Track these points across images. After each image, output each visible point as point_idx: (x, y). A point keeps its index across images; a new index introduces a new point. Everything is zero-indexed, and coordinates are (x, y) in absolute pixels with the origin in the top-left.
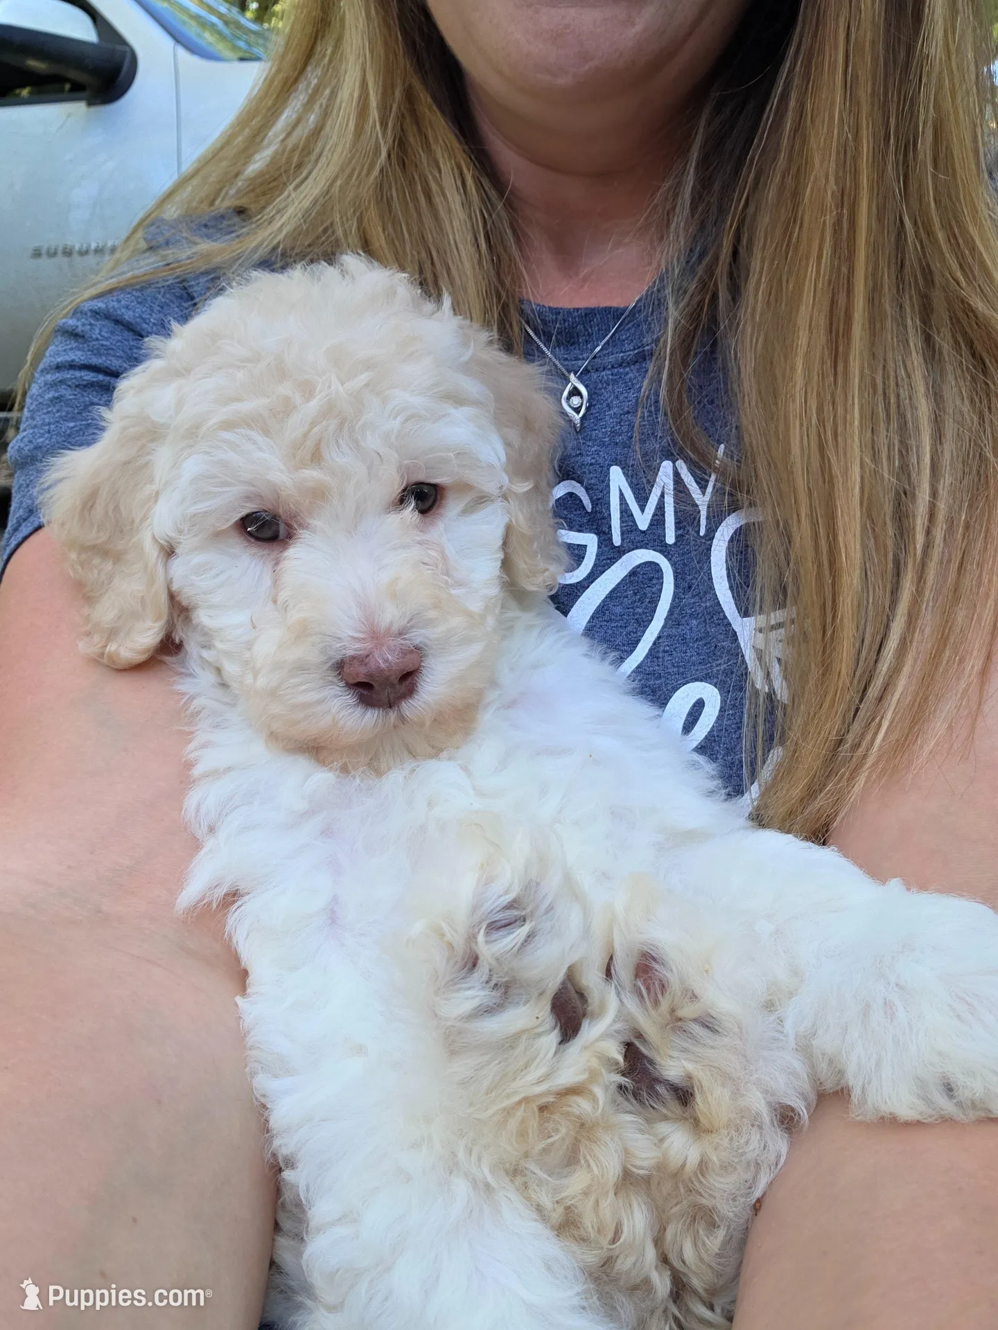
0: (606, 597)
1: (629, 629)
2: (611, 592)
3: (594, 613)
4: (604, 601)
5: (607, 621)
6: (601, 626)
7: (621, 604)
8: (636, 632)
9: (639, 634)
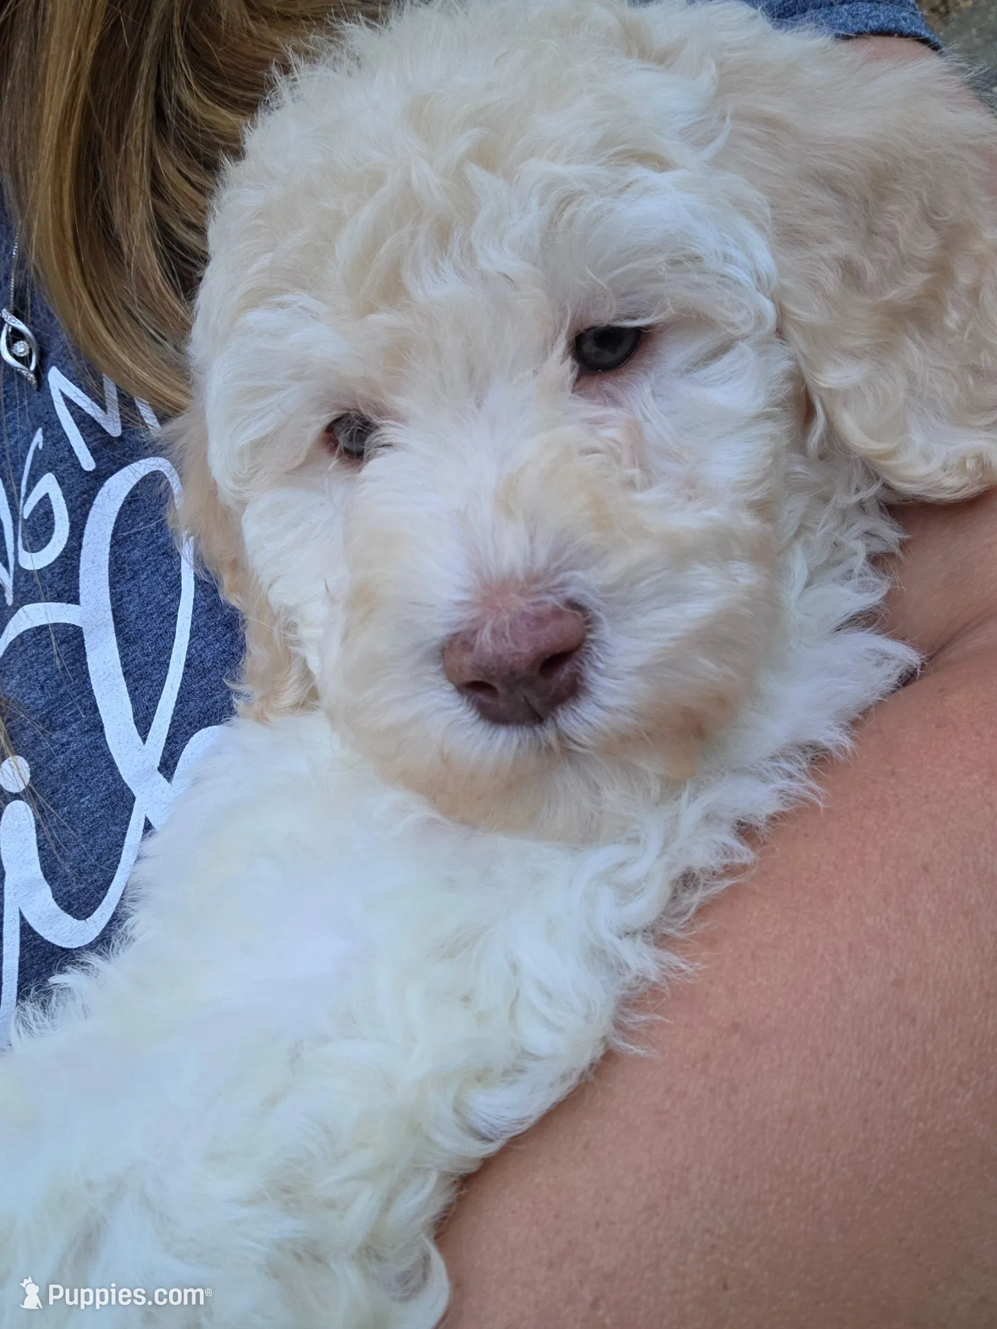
0: (112, 546)
1: (163, 569)
2: (113, 536)
3: (110, 579)
4: (112, 553)
5: (133, 578)
6: (129, 591)
7: (136, 545)
8: (172, 568)
9: (176, 568)
